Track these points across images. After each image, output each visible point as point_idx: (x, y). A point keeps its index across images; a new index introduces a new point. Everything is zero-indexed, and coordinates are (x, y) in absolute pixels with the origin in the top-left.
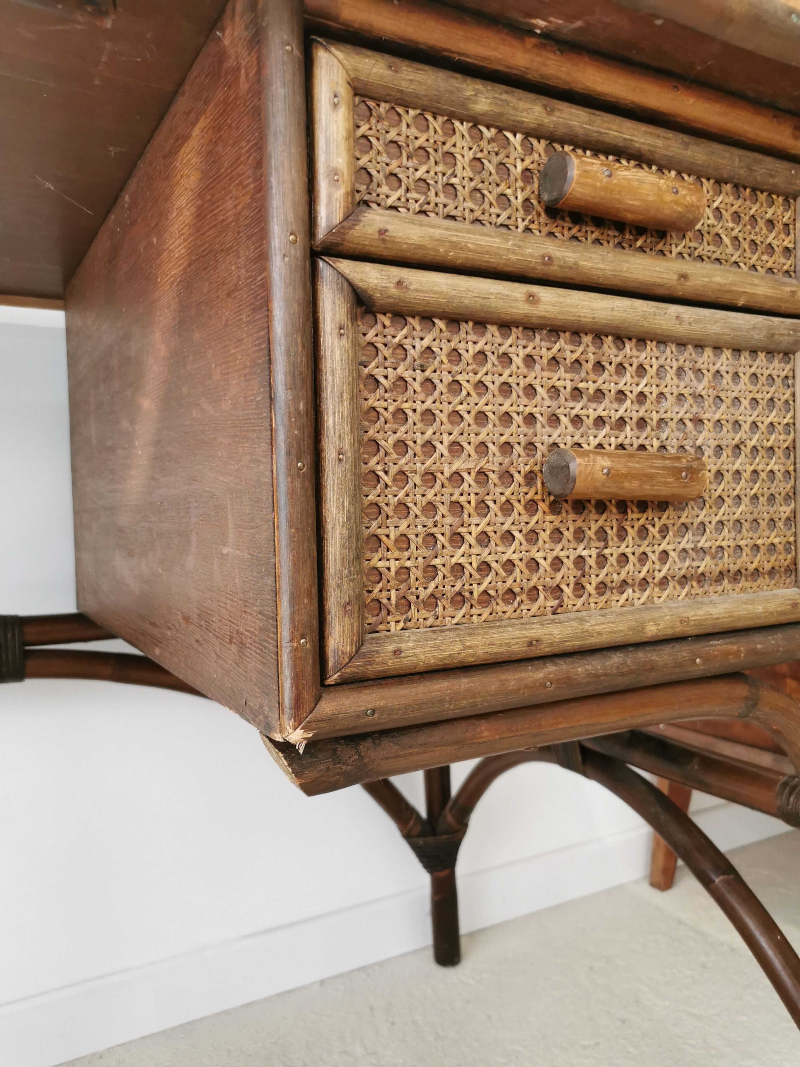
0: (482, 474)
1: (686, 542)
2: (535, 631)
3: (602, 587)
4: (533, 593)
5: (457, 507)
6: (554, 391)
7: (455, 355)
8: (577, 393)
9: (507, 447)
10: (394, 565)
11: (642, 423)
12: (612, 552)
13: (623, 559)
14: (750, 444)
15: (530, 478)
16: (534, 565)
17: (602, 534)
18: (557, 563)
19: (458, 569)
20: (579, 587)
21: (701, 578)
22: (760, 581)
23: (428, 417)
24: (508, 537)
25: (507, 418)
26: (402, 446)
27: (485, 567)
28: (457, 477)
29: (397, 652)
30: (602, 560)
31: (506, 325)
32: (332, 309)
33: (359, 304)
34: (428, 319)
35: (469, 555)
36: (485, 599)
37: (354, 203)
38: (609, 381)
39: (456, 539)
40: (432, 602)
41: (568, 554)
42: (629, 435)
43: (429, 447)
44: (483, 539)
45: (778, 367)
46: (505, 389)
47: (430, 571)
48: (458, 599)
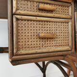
0: (31, 35)
1: (55, 42)
3: (45, 46)
4: (37, 47)
5: (28, 38)
6: (39, 27)
7: (28, 24)
8: (42, 27)
9: (34, 33)
11: (50, 30)
12: (46, 43)
14: (63, 32)
15: (37, 36)
16: (37, 44)
17: (45, 41)
18: (40, 44)
19: (28, 45)
20: (42, 47)
21: (57, 46)
22: (64, 46)
23: (25, 30)
25: (34, 30)
26: (22, 33)
27: (31, 44)
30: (45, 44)
31: (34, 21)
32: (14, 20)
33: (17, 19)
34: (25, 20)
35: (30, 44)
36: (31, 47)
37: (17, 10)
38: (46, 26)
39: (28, 42)
40: (25, 48)
41: (41, 43)
42: (48, 31)
43: (25, 33)
44: (31, 42)
45: (67, 24)
46: (34, 27)
47: (25, 45)
48: (28, 47)
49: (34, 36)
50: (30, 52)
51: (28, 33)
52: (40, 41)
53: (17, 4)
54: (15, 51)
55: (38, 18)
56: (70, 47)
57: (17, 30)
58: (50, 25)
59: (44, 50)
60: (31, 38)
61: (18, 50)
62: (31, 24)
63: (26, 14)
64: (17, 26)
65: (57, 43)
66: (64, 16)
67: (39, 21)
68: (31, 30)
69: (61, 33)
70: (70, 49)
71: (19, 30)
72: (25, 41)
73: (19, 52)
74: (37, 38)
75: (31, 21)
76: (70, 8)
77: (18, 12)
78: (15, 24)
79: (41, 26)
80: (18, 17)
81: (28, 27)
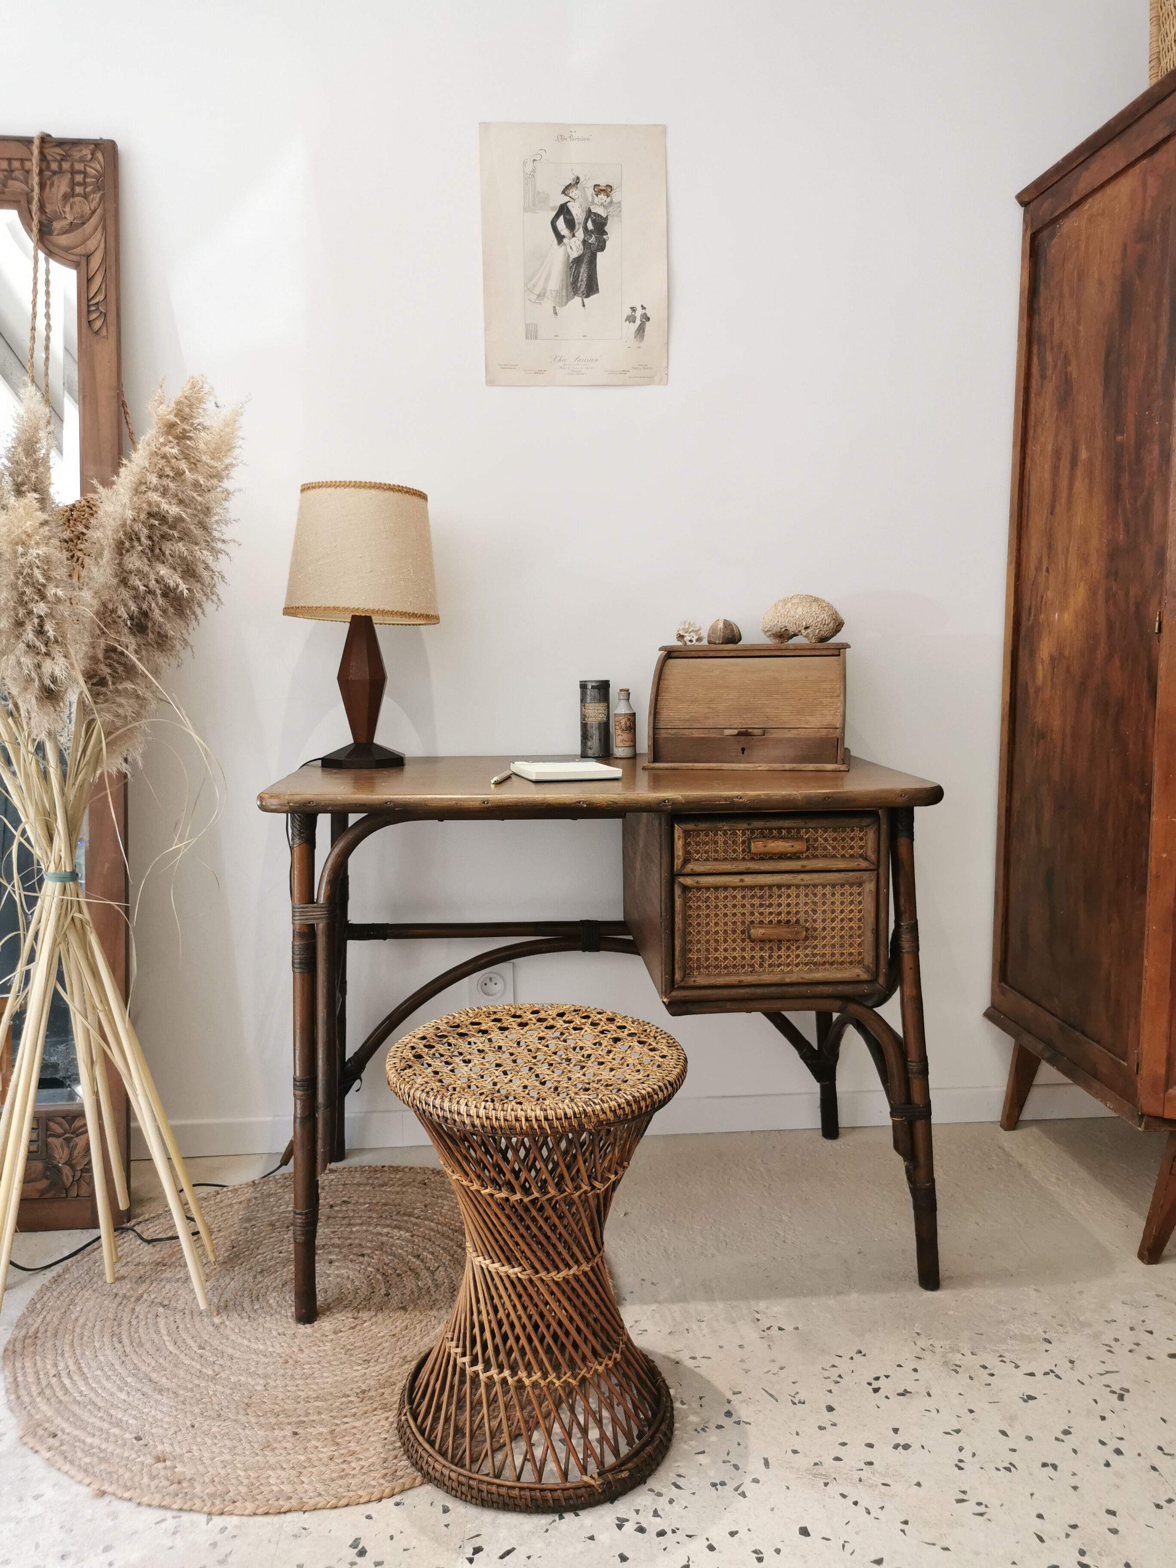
0: (725, 932)
1: (808, 951)
2: (742, 978)
3: (770, 966)
4: (743, 967)
5: (716, 941)
6: (753, 905)
7: (717, 898)
8: (761, 905)
9: (734, 923)
10: (696, 957)
11: (789, 913)
12: (775, 955)
13: (779, 957)
14: (840, 918)
15: (743, 932)
16: (743, 958)
17: (771, 949)
18: (753, 958)
19: (716, 959)
20: (761, 965)
21: (815, 964)
22: (845, 965)
23: (708, 916)
24: (734, 949)
25: (735, 915)
26: (699, 924)
27: (726, 958)
28: (717, 933)
29: (695, 981)
30: (771, 957)
31: (734, 888)
32: (678, 891)
33: (685, 888)
34: (708, 889)
35: (720, 954)
36: (726, 967)
37: (686, 861)
38: (775, 901)
39: (716, 950)
40: (707, 967)
41: (757, 955)
42: (783, 917)
43: (708, 924)
44: (726, 950)
45: (855, 890)
46: (734, 906)
47: (707, 959)
48: (716, 967)
49: (734, 932)
50: (721, 981)
51: (716, 924)
52: (753, 949)
53: (686, 844)
54: (678, 976)
55: (749, 880)
56: (867, 970)
57: (686, 918)
58: (789, 896)
59: (767, 978)
60: (725, 941)
61: (685, 976)
62: (726, 897)
63: (707, 871)
64: (686, 907)
65: (814, 955)
66: (841, 865)
67: (751, 888)
68: (726, 915)
69: (833, 920)
70: (864, 976)
71: (690, 916)
72: (708, 950)
73: (691, 981)
74: (743, 940)
75: (726, 888)
76: (871, 836)
77: (690, 867)
78: (678, 902)
79: (756, 901)
80: (689, 881)
81: (716, 907)
